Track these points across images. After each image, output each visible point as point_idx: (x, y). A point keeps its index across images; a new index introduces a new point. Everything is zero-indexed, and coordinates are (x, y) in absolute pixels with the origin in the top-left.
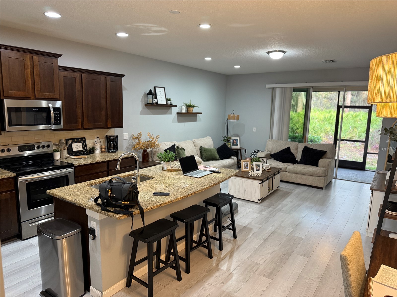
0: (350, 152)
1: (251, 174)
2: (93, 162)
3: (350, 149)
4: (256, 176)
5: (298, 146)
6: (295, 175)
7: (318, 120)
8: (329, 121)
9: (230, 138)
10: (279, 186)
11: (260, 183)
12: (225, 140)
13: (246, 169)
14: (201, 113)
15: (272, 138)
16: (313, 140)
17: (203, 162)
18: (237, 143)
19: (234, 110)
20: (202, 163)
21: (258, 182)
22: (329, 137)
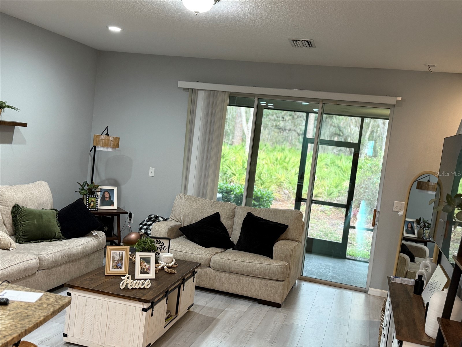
0: (316, 221)
1: (127, 284)
3: (316, 214)
4: (138, 288)
5: (234, 213)
6: (228, 275)
7: (266, 162)
8: (282, 164)
9: (97, 187)
10: (192, 305)
11: (144, 310)
12: (83, 191)
13: (117, 268)
14: (25, 125)
15: (185, 193)
16: (260, 197)
17: (14, 244)
18: (112, 199)
19: (108, 127)
20: (11, 249)
21: (140, 306)
22: (283, 191)
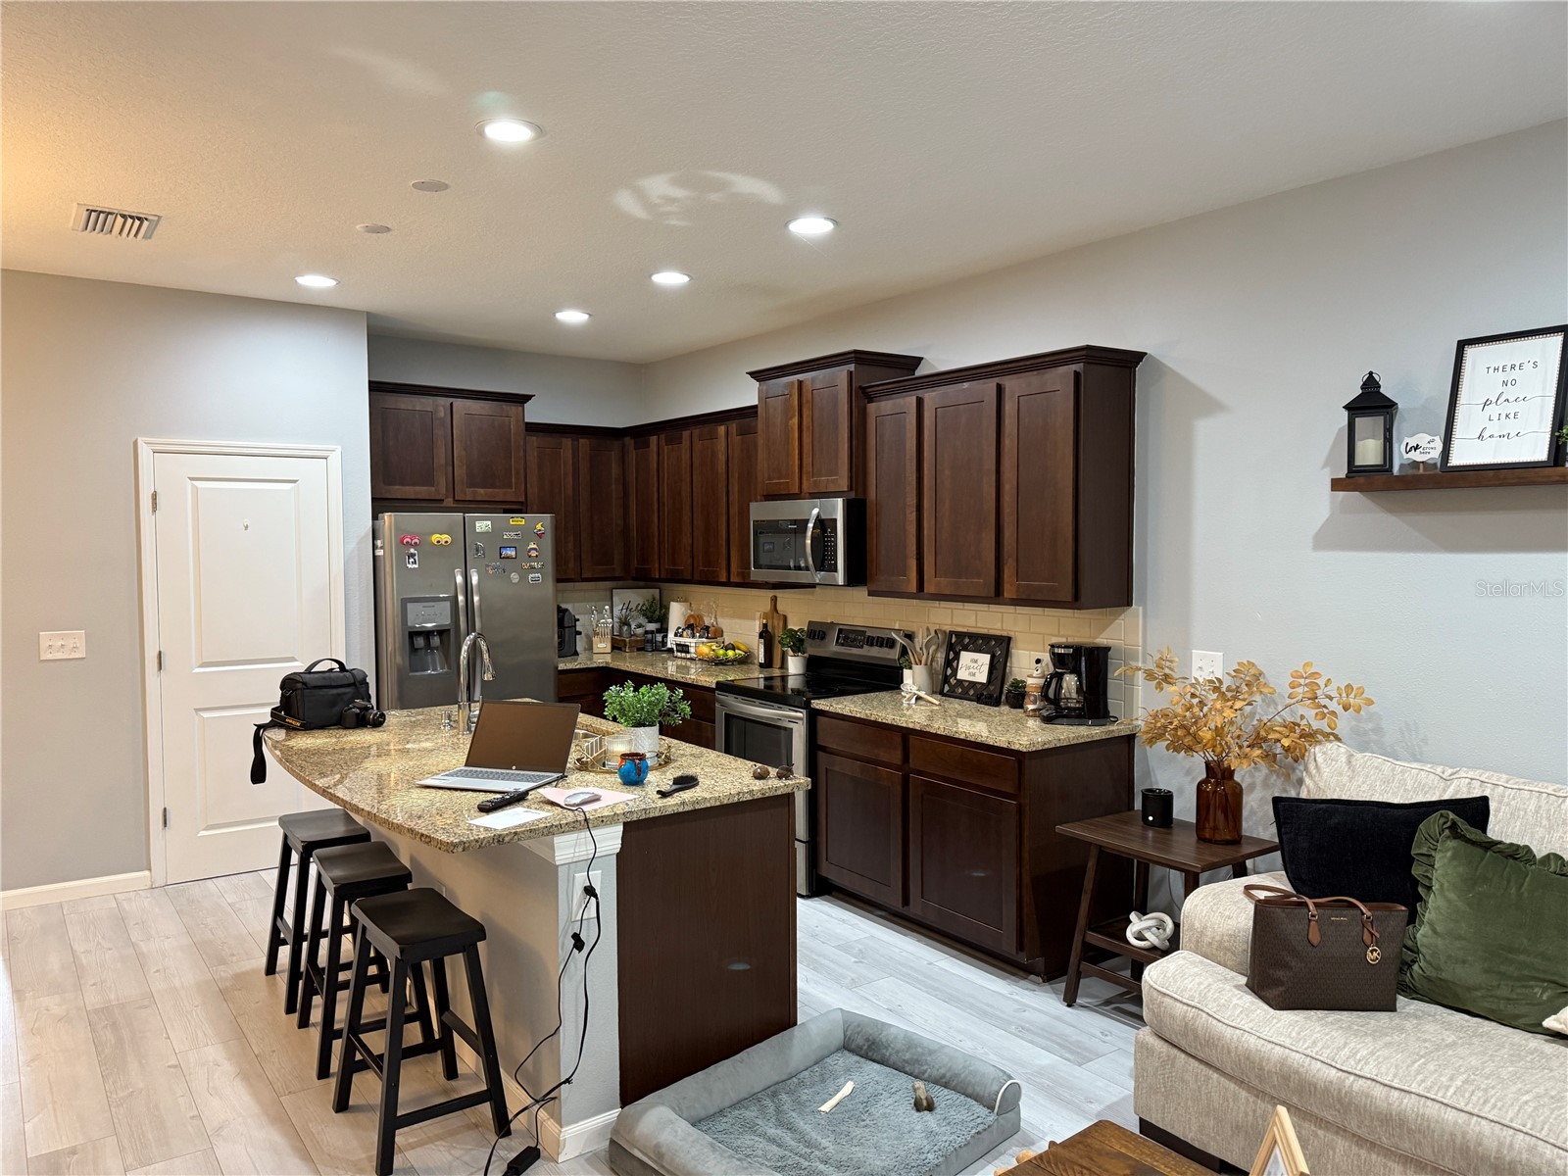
2: (858, 716)
